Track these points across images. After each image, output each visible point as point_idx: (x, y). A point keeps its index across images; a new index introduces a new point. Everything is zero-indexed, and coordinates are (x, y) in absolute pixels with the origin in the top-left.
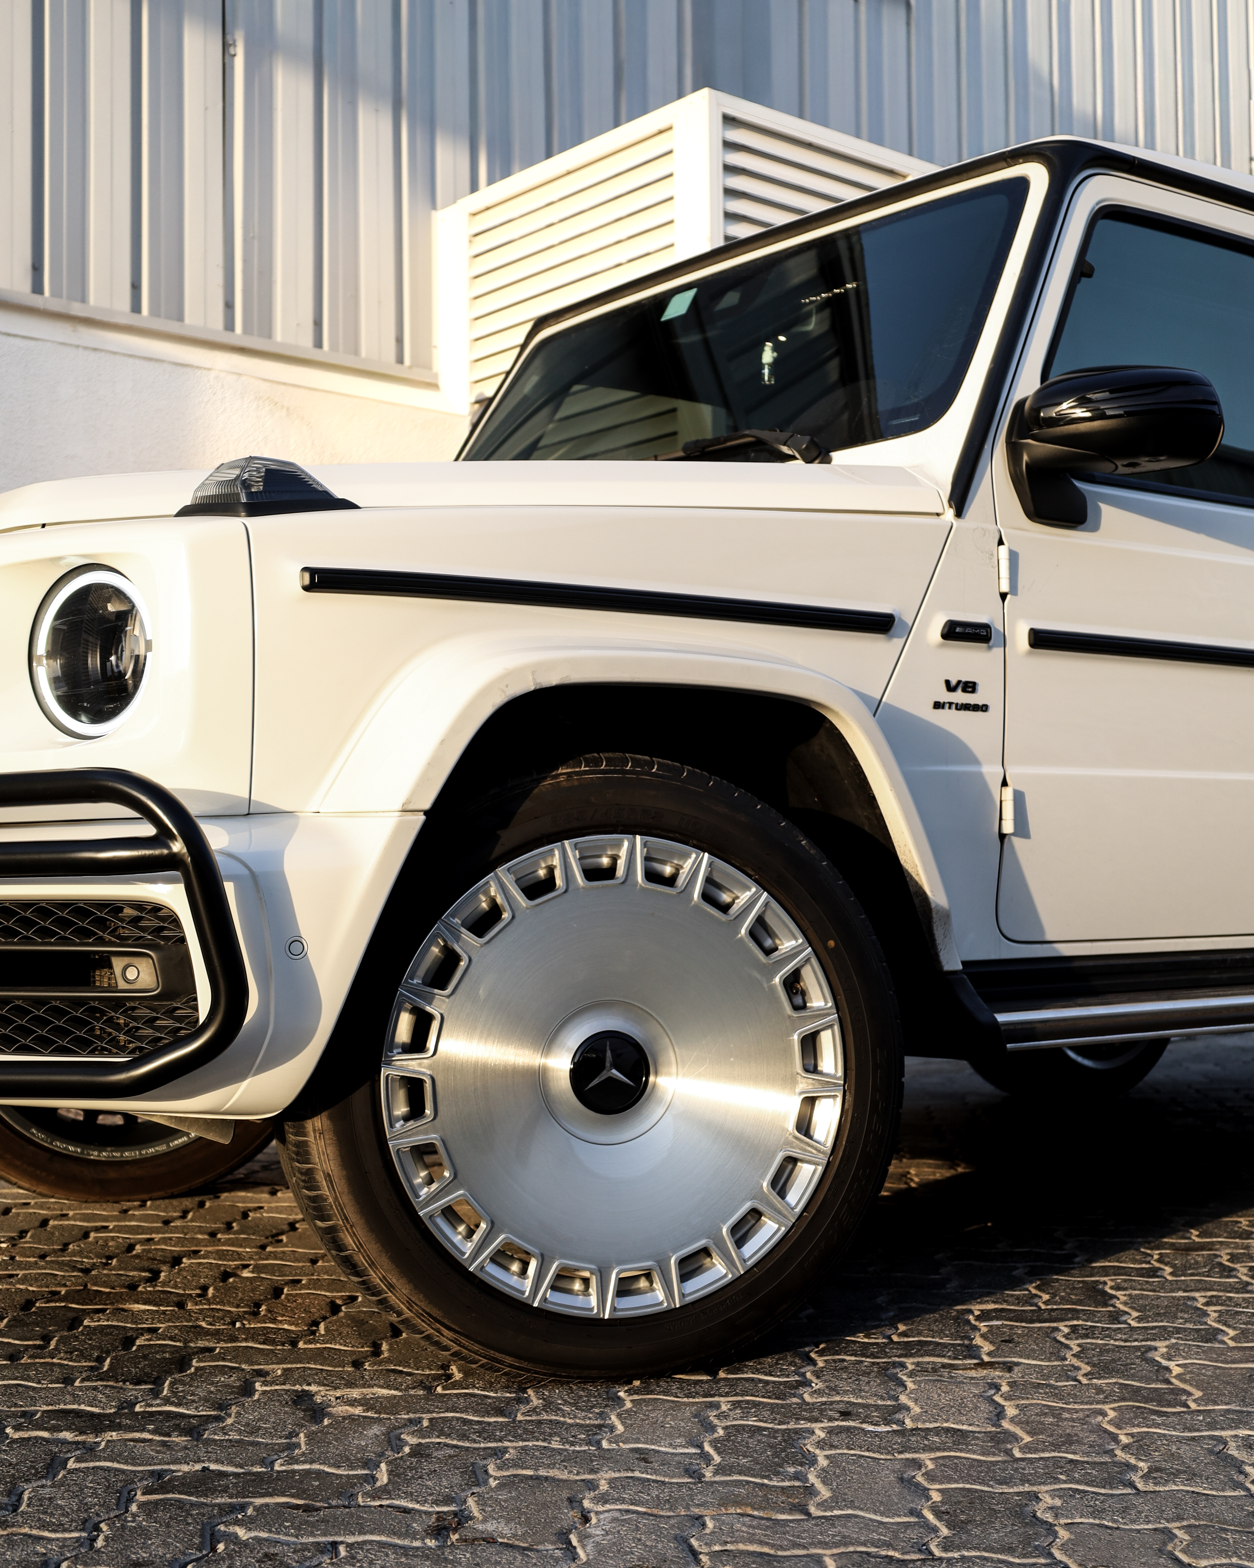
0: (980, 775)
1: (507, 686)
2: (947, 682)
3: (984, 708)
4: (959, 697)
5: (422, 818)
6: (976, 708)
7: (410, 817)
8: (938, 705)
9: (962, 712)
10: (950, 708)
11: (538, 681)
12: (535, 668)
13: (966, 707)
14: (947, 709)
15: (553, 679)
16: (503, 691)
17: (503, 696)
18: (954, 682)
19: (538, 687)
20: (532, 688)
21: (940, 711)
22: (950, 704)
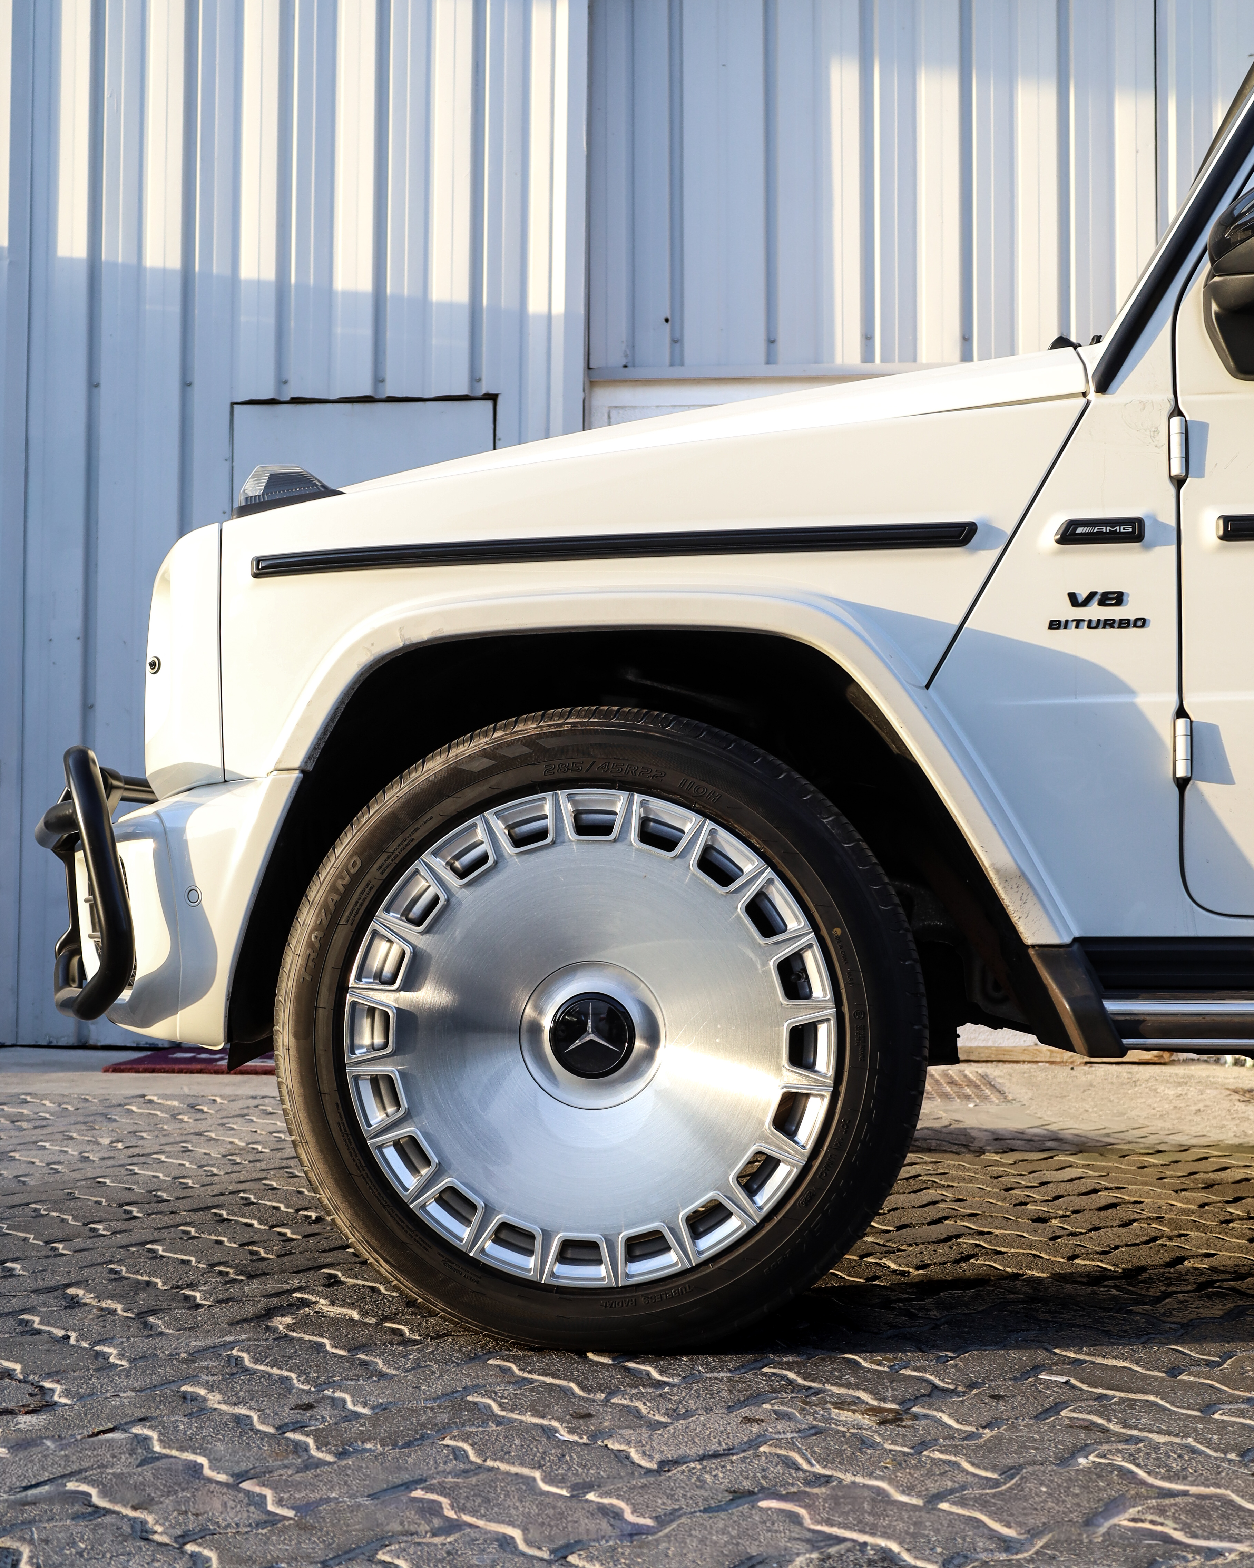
0: (1134, 707)
1: (373, 645)
2: (1073, 597)
3: (1141, 623)
4: (1095, 612)
5: (296, 774)
6: (1124, 624)
7: (285, 775)
8: (1054, 625)
9: (1100, 631)
10: (1077, 627)
11: (407, 637)
12: (402, 625)
13: (1109, 623)
14: (1072, 630)
15: (423, 633)
16: (369, 650)
17: (369, 655)
18: (1083, 595)
19: (407, 643)
20: (401, 645)
21: (1061, 631)
22: (1078, 623)
